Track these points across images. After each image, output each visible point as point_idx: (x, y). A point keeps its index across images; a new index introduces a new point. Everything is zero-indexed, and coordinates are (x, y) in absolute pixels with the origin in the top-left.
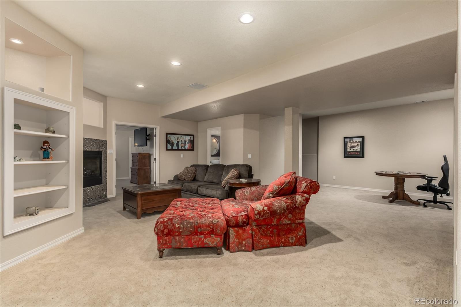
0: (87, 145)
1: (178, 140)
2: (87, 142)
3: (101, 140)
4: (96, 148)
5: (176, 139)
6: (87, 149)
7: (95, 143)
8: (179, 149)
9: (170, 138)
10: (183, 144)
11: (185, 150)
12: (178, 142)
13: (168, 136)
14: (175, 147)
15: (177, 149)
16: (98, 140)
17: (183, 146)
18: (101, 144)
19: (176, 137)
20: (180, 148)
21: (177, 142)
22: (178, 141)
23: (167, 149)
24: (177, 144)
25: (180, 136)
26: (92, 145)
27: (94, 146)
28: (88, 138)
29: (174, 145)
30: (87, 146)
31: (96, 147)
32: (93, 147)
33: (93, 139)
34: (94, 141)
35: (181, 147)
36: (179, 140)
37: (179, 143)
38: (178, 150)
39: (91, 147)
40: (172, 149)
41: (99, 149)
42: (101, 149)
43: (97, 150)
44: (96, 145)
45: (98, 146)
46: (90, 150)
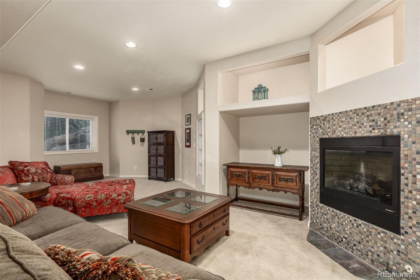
0: (344, 126)
2: (344, 119)
3: (392, 104)
4: (371, 129)
6: (345, 133)
7: (366, 119)
16: (379, 106)
18: (392, 116)
26: (358, 122)
27: (365, 124)
28: (347, 111)
30: (344, 128)
31: (370, 126)
32: (360, 127)
33: (360, 109)
34: (363, 114)
39: (355, 127)
41: (386, 131)
42: (392, 130)
43: (376, 133)
44: (370, 121)
45: (379, 123)
46: (353, 135)
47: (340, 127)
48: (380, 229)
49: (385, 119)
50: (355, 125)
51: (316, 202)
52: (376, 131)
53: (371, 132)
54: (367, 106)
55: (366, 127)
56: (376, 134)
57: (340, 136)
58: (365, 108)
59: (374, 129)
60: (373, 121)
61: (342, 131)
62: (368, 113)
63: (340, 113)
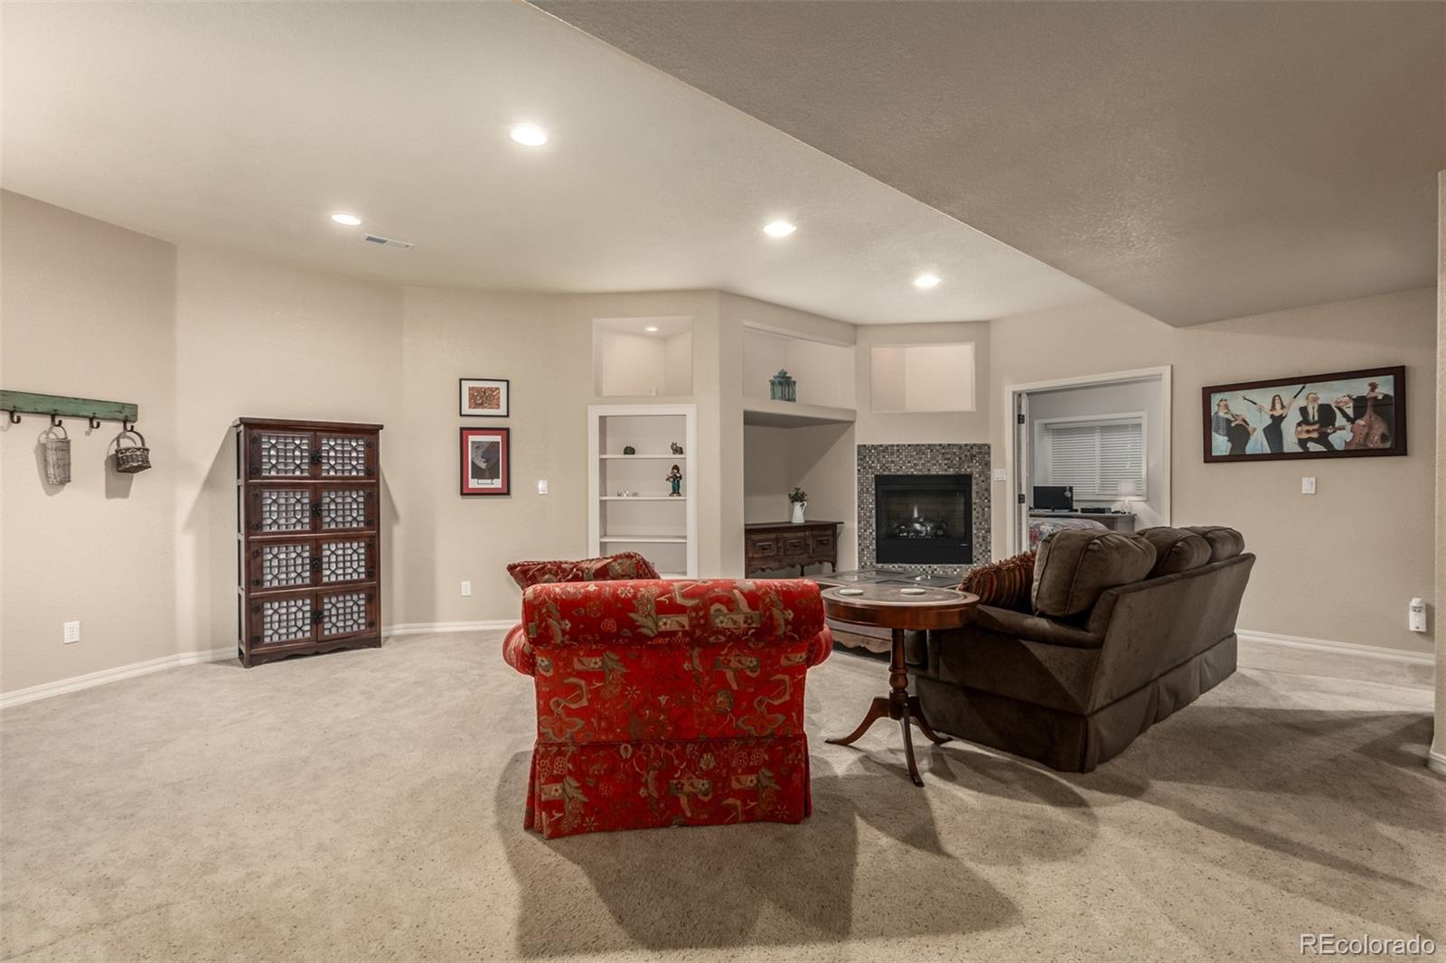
0: (915, 462)
1: (1273, 407)
2: (914, 453)
3: (966, 445)
4: (946, 467)
5: (1261, 409)
6: (915, 470)
7: (941, 456)
8: (1286, 450)
9: (1227, 407)
10: (1316, 427)
11: (1332, 453)
12: (1277, 421)
13: (1215, 398)
14: (1257, 443)
15: (1267, 450)
16: (955, 445)
17: (1315, 435)
18: (966, 456)
19: (1264, 397)
20: (1290, 444)
21: (1269, 421)
22: (1278, 412)
23: (1209, 458)
24: (1274, 432)
25: (1286, 393)
26: (932, 459)
27: (940, 462)
28: (918, 445)
29: (1253, 438)
30: (915, 464)
31: (946, 464)
32: (934, 465)
33: (934, 445)
34: (937, 451)
35: (1302, 443)
36: (1283, 407)
37: (1284, 425)
38: (1278, 455)
39: (928, 464)
40: (1238, 456)
41: (960, 470)
42: (965, 470)
43: (951, 471)
44: (946, 459)
45: (954, 462)
46: (926, 473)
47: (909, 462)
48: (956, 566)
49: (960, 459)
50: (929, 462)
51: (871, 564)
52: (951, 470)
53: (946, 470)
54: (942, 443)
55: (940, 464)
56: (952, 473)
57: (909, 473)
58: (941, 445)
59: (949, 467)
60: (949, 459)
61: (911, 467)
62: (943, 451)
63: (909, 445)
